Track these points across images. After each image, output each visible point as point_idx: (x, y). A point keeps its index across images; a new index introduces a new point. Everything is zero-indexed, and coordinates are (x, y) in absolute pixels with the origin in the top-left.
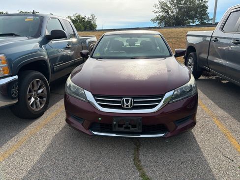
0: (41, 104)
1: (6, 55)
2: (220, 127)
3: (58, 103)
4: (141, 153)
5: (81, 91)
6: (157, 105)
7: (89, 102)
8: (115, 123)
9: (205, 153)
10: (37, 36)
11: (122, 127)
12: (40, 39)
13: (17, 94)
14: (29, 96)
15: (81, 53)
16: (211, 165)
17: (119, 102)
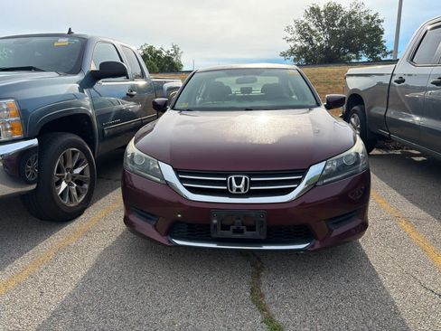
0: (79, 194)
1: (17, 101)
2: (413, 235)
4: (264, 281)
5: (153, 164)
6: (294, 188)
7: (167, 184)
8: (215, 221)
9: (386, 281)
10: (75, 71)
11: (229, 230)
12: (79, 77)
13: (36, 175)
14: (58, 179)
16: (399, 304)
17: (224, 183)
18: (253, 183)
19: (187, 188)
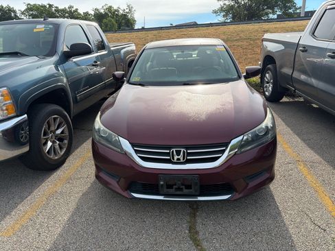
0: (61, 148)
1: (9, 88)
3: (84, 145)
4: (199, 220)
5: (116, 137)
6: (219, 157)
7: (126, 154)
8: (162, 183)
9: (286, 218)
10: (51, 54)
11: (172, 188)
12: (55, 58)
13: (28, 137)
14: (45, 141)
15: (114, 76)
16: (295, 238)
17: (168, 154)
18: (189, 154)
19: (140, 157)
